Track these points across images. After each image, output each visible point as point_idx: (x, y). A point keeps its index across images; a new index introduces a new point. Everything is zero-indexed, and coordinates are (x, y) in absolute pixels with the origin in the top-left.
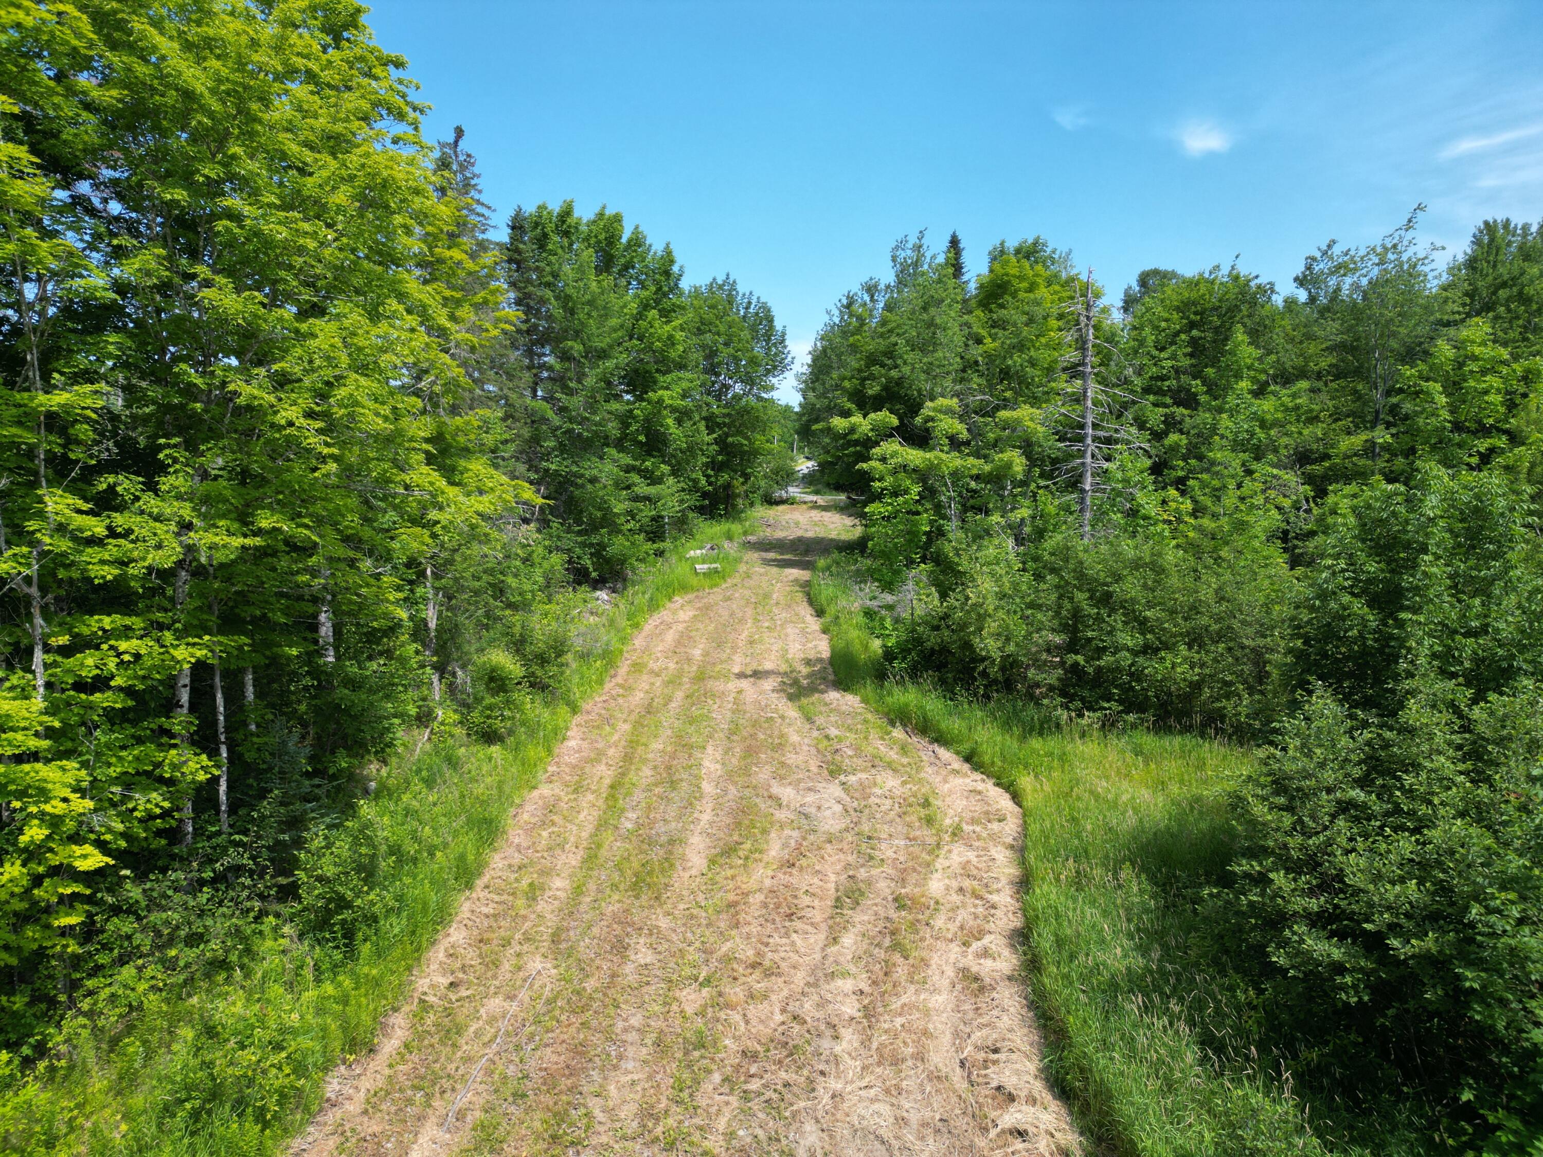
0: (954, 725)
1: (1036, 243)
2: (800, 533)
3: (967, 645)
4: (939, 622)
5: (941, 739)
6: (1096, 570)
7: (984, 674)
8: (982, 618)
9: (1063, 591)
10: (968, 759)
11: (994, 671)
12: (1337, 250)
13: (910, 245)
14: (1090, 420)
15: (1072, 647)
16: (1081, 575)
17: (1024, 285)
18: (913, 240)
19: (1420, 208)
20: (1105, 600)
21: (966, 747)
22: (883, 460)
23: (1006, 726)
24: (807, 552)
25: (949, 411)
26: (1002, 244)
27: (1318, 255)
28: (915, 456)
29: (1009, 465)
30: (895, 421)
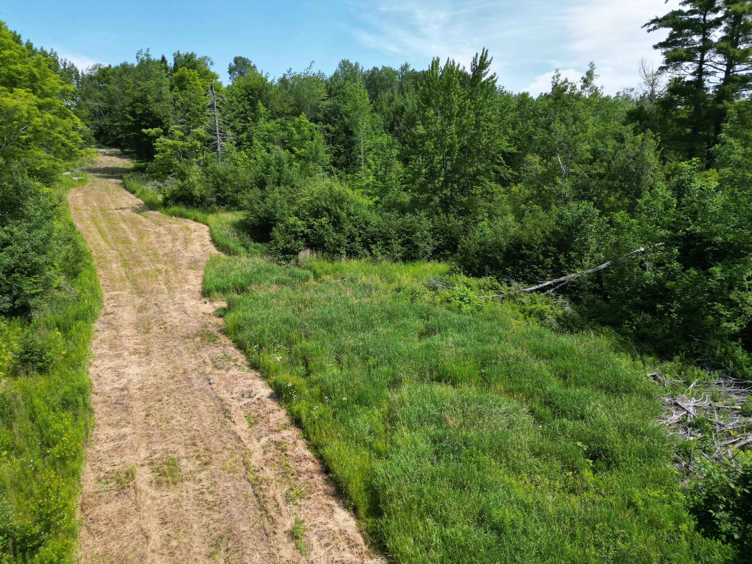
0: (190, 213)
1: (192, 55)
2: (105, 166)
3: (191, 194)
4: (181, 188)
5: (187, 217)
6: (221, 172)
7: (196, 201)
8: (194, 186)
9: (214, 177)
10: (194, 220)
11: (199, 200)
12: (293, 71)
13: (144, 53)
14: (218, 129)
15: (218, 192)
16: (218, 175)
17: (191, 78)
18: (144, 52)
19: (313, 62)
20: (225, 180)
21: (193, 218)
22: (160, 142)
23: (203, 212)
24: (113, 173)
25: (177, 129)
26: (178, 51)
27: (286, 73)
28: (170, 142)
29: (196, 145)
30: (162, 131)
